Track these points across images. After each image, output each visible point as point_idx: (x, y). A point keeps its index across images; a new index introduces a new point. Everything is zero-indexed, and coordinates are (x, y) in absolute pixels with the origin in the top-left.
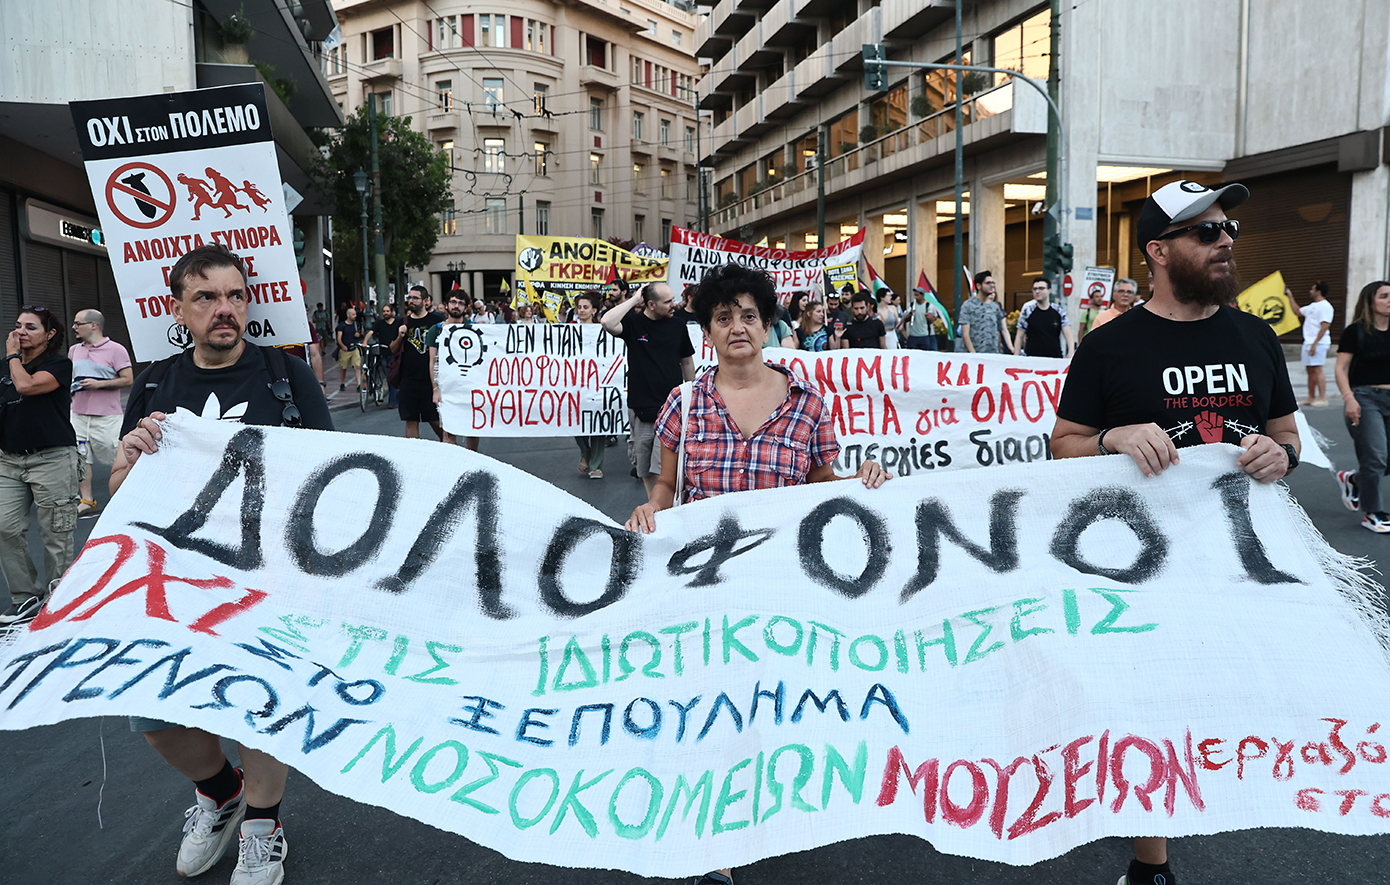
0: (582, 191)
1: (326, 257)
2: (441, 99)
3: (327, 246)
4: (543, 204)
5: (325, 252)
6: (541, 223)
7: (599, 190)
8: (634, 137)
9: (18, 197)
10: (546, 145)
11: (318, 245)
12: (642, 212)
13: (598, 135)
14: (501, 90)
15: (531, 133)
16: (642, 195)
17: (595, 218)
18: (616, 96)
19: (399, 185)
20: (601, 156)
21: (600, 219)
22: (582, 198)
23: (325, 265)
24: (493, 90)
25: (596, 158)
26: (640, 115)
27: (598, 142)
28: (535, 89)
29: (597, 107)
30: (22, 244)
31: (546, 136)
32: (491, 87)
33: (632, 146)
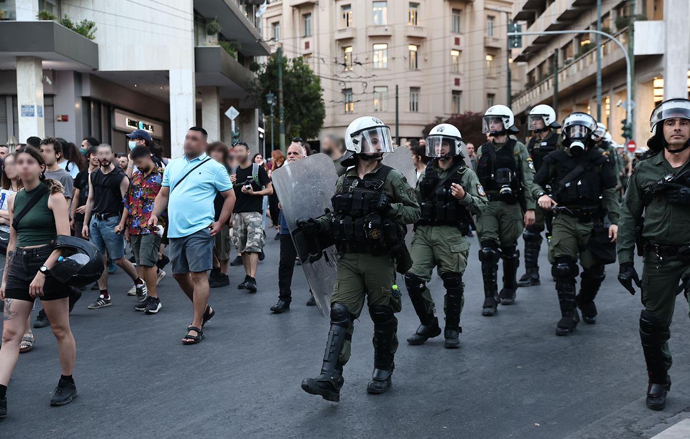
0: (444, 78)
1: (260, 133)
2: (344, 17)
3: (261, 125)
4: (415, 89)
5: (260, 129)
6: (413, 103)
7: (458, 77)
8: (487, 35)
9: (111, 108)
10: (418, 47)
11: (255, 126)
12: (492, 91)
13: (458, 36)
14: (385, 9)
15: (406, 39)
16: (493, 78)
17: (455, 97)
18: (472, 6)
19: (295, 95)
20: (460, 51)
21: (459, 98)
22: (444, 81)
23: (260, 138)
24: (380, 9)
25: (456, 53)
26: (491, 18)
27: (457, 41)
28: (410, 6)
29: (457, 15)
30: (112, 132)
31: (417, 40)
32: (378, 7)
33: (485, 43)
